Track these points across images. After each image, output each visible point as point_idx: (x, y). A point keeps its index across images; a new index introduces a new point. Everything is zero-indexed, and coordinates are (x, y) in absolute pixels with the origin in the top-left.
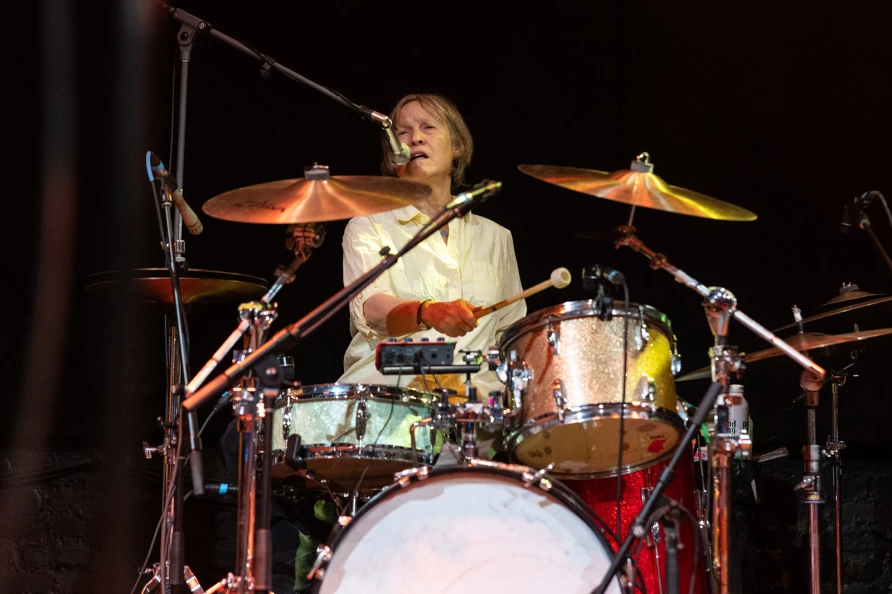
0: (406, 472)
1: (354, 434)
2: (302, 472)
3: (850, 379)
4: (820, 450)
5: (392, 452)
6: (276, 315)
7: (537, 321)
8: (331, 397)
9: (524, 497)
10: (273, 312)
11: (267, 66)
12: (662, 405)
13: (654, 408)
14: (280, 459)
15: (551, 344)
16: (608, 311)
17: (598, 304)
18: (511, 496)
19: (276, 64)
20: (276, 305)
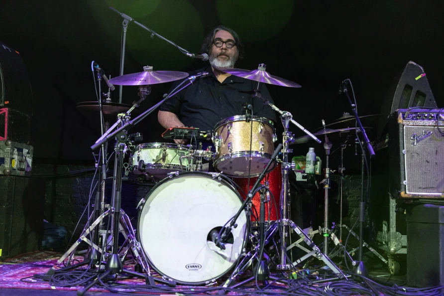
0: (172, 173)
1: (162, 160)
2: (145, 173)
3: (347, 146)
4: (330, 170)
5: (175, 166)
7: (224, 122)
8: (154, 148)
9: (213, 183)
10: (129, 117)
11: (153, 34)
12: (267, 152)
13: (263, 153)
14: (137, 168)
15: (229, 130)
16: (251, 119)
17: (246, 117)
18: (208, 182)
19: (156, 34)
20: (131, 114)
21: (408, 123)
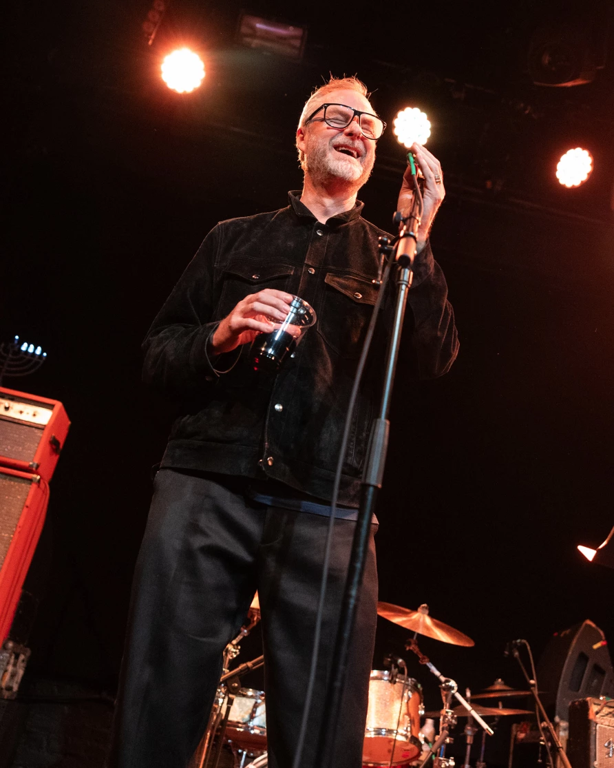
6: (238, 653)
10: (237, 651)
13: (409, 735)
16: (394, 679)
17: (390, 674)
20: (239, 647)
21: (603, 721)
